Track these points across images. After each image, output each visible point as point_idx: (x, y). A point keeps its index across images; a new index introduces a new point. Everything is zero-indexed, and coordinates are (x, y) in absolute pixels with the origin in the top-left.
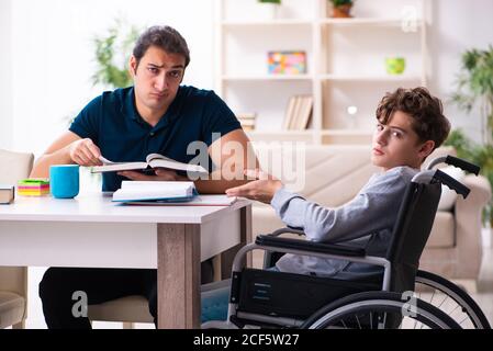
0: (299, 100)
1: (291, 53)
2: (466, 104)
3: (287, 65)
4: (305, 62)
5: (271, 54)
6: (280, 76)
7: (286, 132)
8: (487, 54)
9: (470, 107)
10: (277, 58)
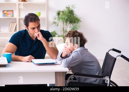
0: (13, 23)
1: (9, 11)
2: (57, 24)
3: (8, 14)
4: (13, 13)
5: (3, 11)
6: (6, 17)
7: (9, 32)
8: (63, 11)
9: (58, 25)
10: (5, 12)
